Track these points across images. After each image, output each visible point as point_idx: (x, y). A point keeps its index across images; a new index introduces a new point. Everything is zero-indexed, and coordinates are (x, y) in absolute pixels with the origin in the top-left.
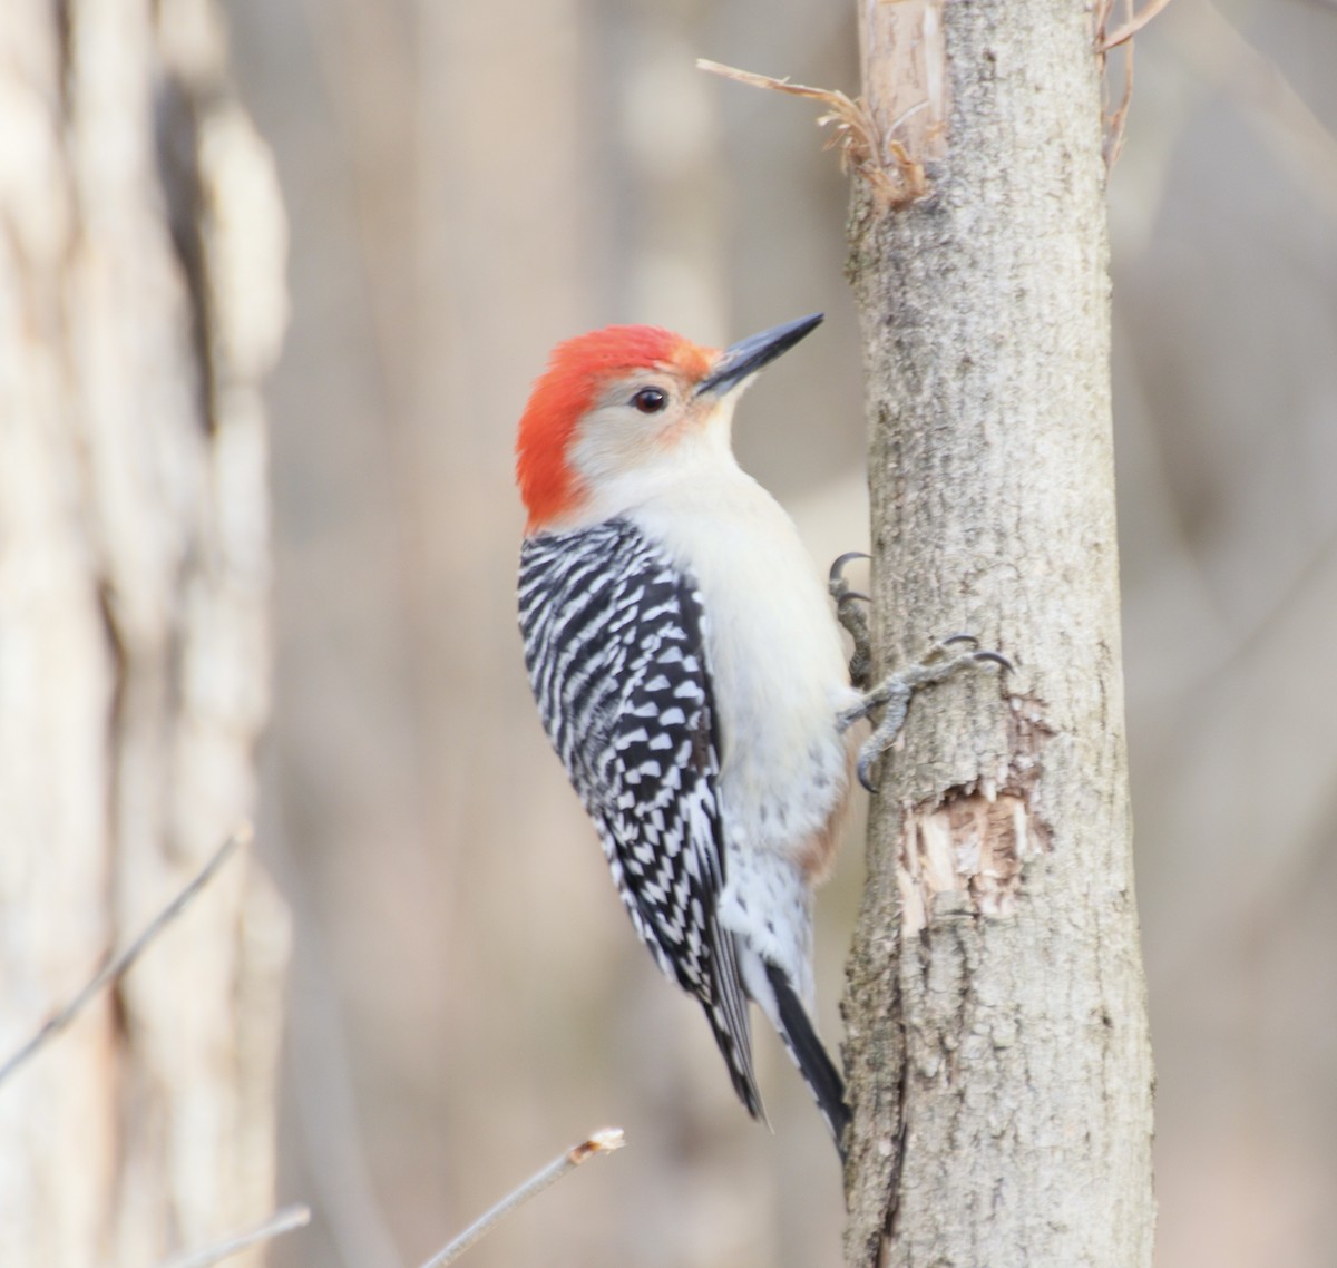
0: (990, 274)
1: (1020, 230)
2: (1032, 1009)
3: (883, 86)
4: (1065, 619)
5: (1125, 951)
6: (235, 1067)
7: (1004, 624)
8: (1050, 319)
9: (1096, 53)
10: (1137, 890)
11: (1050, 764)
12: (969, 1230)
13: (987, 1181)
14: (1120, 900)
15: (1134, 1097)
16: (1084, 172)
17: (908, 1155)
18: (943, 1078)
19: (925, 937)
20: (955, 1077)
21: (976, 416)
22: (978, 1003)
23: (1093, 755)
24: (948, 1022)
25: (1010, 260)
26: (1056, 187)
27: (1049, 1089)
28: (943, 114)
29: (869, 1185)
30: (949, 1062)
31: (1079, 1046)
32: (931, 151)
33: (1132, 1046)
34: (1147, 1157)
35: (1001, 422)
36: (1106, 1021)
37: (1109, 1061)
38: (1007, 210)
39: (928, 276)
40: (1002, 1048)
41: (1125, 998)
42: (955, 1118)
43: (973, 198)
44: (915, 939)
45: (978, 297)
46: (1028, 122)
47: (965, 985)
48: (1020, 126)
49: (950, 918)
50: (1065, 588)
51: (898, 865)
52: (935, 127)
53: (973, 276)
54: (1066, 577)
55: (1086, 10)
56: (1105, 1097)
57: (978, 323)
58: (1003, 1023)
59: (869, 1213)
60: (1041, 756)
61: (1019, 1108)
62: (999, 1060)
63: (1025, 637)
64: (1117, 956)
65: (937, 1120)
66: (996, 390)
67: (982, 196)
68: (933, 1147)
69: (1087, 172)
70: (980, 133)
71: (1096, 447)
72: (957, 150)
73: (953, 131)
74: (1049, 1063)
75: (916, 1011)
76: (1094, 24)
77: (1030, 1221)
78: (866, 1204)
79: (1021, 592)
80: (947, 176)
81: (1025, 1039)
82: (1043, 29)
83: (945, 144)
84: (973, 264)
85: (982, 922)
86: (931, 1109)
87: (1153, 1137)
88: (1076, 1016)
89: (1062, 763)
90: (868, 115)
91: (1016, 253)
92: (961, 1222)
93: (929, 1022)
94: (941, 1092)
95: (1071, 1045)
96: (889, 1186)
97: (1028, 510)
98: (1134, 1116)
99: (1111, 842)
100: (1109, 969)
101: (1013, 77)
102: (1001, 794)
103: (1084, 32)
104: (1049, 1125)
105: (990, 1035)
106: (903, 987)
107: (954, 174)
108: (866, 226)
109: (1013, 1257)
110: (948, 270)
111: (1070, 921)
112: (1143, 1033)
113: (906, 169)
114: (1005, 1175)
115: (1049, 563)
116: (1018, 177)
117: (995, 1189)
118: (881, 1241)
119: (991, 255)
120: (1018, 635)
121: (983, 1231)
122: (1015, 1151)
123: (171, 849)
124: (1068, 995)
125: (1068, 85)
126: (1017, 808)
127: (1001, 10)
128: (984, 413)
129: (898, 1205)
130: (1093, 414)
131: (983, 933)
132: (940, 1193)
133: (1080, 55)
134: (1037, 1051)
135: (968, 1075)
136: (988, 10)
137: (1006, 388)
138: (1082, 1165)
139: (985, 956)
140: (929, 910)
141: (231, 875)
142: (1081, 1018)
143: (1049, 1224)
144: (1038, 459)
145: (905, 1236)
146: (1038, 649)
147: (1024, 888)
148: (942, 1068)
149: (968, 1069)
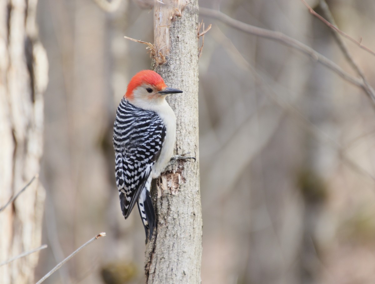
0: (177, 77)
1: (182, 69)
2: (181, 212)
3: (158, 42)
4: (189, 141)
5: (198, 202)
6: (34, 218)
7: (177, 141)
8: (187, 86)
9: (197, 37)
10: (201, 191)
11: (185, 167)
12: (168, 252)
13: (172, 243)
14: (197, 192)
15: (199, 228)
16: (194, 59)
17: (157, 238)
18: (164, 224)
19: (162, 198)
20: (166, 224)
21: (173, 103)
22: (171, 210)
23: (193, 166)
24: (165, 214)
25: (181, 74)
26: (189, 61)
27: (183, 227)
28: (169, 47)
29: (150, 243)
30: (165, 221)
31: (189, 219)
32: (166, 54)
33: (199, 219)
34: (201, 239)
35: (178, 104)
36: (194, 214)
37: (195, 222)
38: (180, 65)
39: (165, 77)
40: (175, 219)
41: (198, 210)
42: (166, 231)
43: (174, 63)
44: (159, 198)
45: (174, 81)
46: (185, 49)
47: (168, 207)
48: (183, 50)
49: (166, 195)
50: (189, 135)
51: (157, 185)
52: (168, 50)
53: (174, 77)
54: (189, 133)
55: (196, 29)
56: (194, 228)
57: (174, 86)
58: (175, 214)
59: (150, 248)
60: (184, 166)
61: (178, 230)
62: (174, 221)
63: (181, 144)
64: (196, 203)
65: (163, 232)
66: (177, 98)
67: (176, 63)
68: (162, 237)
69: (195, 59)
70: (176, 51)
71: (195, 109)
72: (171, 54)
73: (171, 51)
74: (183, 222)
75: (159, 212)
76: (197, 32)
77: (179, 251)
78: (149, 247)
79: (181, 135)
80: (169, 59)
81: (179, 217)
82: (187, 32)
83: (169, 53)
84: (174, 75)
85: (172, 196)
86: (162, 230)
87: (202, 236)
88: (189, 213)
89: (187, 167)
90: (155, 47)
91: (182, 74)
92: (167, 251)
93: (162, 214)
94: (164, 227)
95: (188, 219)
96: (154, 244)
97: (183, 120)
98: (199, 232)
99: (196, 182)
100: (195, 205)
101: (182, 41)
102: (176, 172)
103: (195, 33)
104: (183, 233)
105: (173, 216)
106: (157, 207)
107: (171, 59)
108: (154, 68)
109: (176, 257)
110: (169, 76)
111: (188, 196)
112: (201, 217)
113: (162, 57)
114: (175, 242)
115: (186, 130)
116: (182, 59)
117: (173, 245)
118: (152, 254)
119: (177, 73)
120: (180, 143)
121: (171, 252)
122: (177, 238)
123: (24, 179)
124: (187, 210)
125: (192, 43)
126: (179, 175)
127: (180, 29)
128: (175, 102)
129: (155, 247)
130: (195, 103)
131: (172, 198)
132: (163, 245)
133: (194, 37)
134: (181, 220)
135: (169, 224)
136: (178, 29)
137: (179, 98)
138: (189, 241)
139: (172, 202)
140: (162, 193)
141: (35, 184)
142: (190, 214)
143: (183, 251)
144: (184, 111)
145: (156, 253)
146: (183, 146)
147: (180, 190)
148: (164, 222)
149: (169, 222)
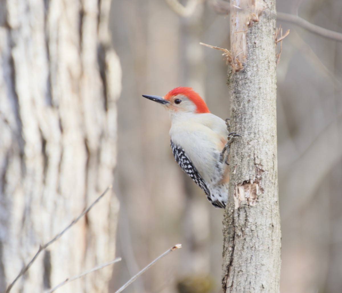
0: (254, 84)
1: (260, 76)
2: (259, 223)
3: (235, 48)
4: (267, 150)
5: (277, 213)
6: (108, 231)
7: (255, 150)
8: (265, 93)
9: (275, 43)
10: (279, 201)
11: (263, 177)
12: (246, 265)
13: (249, 256)
14: (276, 203)
15: (278, 240)
16: (272, 65)
17: (235, 250)
18: (242, 236)
19: (239, 209)
20: (244, 236)
21: (251, 111)
22: (249, 222)
23: (271, 176)
24: (243, 225)
25: (258, 82)
26: (267, 68)
27: (262, 238)
28: (246, 54)
29: (227, 256)
30: (243, 233)
31: (267, 231)
32: (243, 61)
33: (277, 231)
34: (280, 252)
35: (255, 112)
36: (273, 226)
37: (273, 233)
38: (257, 72)
39: (242, 84)
40: (253, 231)
41: (276, 222)
42: (244, 244)
43: (251, 70)
44: (237, 210)
45: (252, 88)
46: (262, 56)
47: (246, 218)
48: (260, 56)
49: (244, 206)
50: (267, 144)
51: (234, 195)
52: (244, 56)
53: (251, 84)
54: (267, 142)
55: (273, 35)
56: (272, 240)
57: (251, 93)
58: (253, 226)
59: (227, 261)
60: (262, 176)
61: (256, 242)
62: (252, 233)
63: (259, 153)
64: (275, 214)
65: (240, 244)
66: (255, 106)
67: (253, 69)
68: (239, 249)
69: (273, 65)
70: (253, 57)
71: (273, 117)
72: (248, 61)
73: (248, 57)
74: (262, 234)
75: (237, 223)
76: (275, 37)
77: (257, 263)
78: (227, 259)
79: (258, 144)
80: (246, 66)
81: (257, 229)
82: (265, 38)
83: (246, 59)
84: (251, 82)
85: (250, 207)
86: (239, 242)
87: (281, 248)
88: (267, 225)
89: (265, 177)
90: (232, 54)
91: (259, 80)
92: (244, 263)
93: (239, 225)
94: (241, 239)
95: (266, 230)
96: (231, 256)
97: (260, 129)
98: (278, 244)
99: (274, 192)
100: (273, 216)
101: (259, 47)
102: (254, 183)
103: (273, 39)
104: (262, 245)
105: (251, 228)
106: (234, 219)
107: (248, 65)
108: (231, 75)
109: (254, 270)
110: (246, 83)
111: (266, 207)
112: (280, 228)
113: (239, 64)
114: (253, 254)
115: (264, 139)
116: (260, 66)
117: (251, 257)
118: (229, 267)
119: (254, 80)
120: (258, 153)
121: (249, 265)
122: (255, 250)
123: (97, 189)
124: (266, 221)
125: (270, 49)
126: (257, 185)
127: (257, 34)
128: (252, 110)
129: (233, 260)
130: (273, 111)
131: (250, 209)
132: (241, 258)
133: (272, 43)
134: (259, 231)
135: (246, 235)
136: (255, 34)
137: (256, 106)
138: (267, 253)
139: (250, 213)
140: (240, 204)
141: (108, 194)
142: (268, 225)
143: (261, 264)
144: (262, 119)
145: (234, 266)
146: (261, 155)
147: (258, 200)
148: (242, 234)
149: (246, 234)
